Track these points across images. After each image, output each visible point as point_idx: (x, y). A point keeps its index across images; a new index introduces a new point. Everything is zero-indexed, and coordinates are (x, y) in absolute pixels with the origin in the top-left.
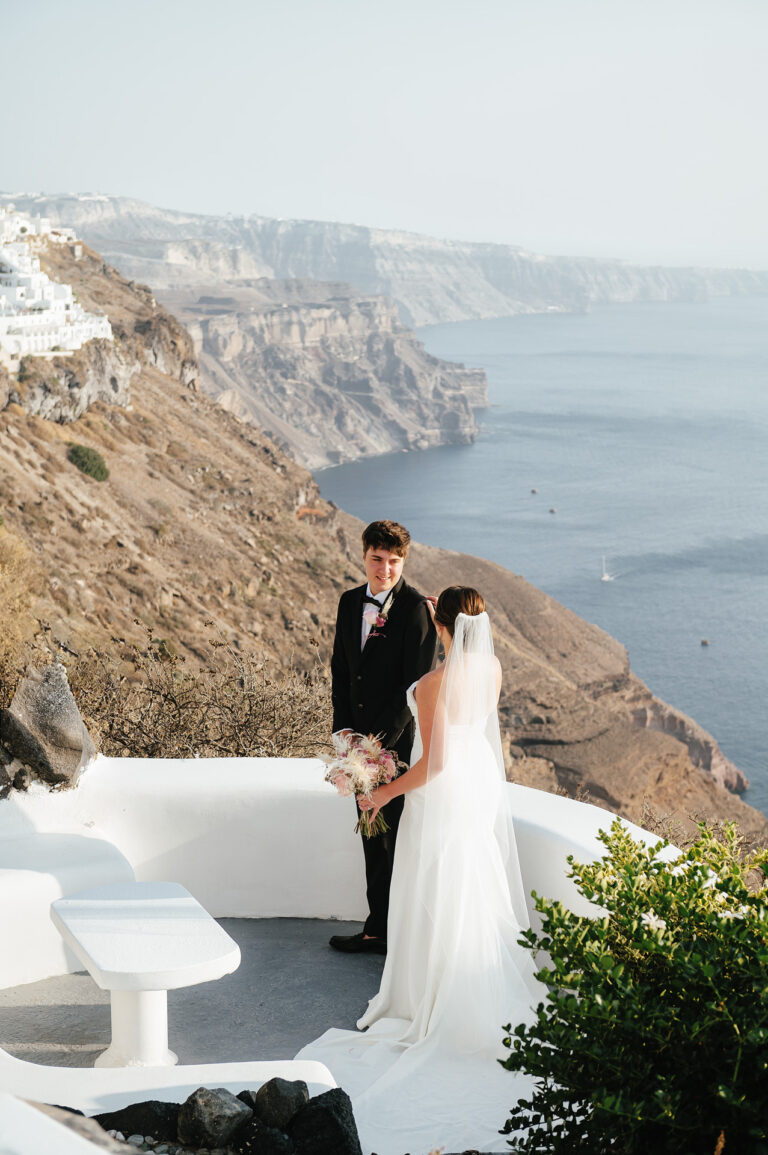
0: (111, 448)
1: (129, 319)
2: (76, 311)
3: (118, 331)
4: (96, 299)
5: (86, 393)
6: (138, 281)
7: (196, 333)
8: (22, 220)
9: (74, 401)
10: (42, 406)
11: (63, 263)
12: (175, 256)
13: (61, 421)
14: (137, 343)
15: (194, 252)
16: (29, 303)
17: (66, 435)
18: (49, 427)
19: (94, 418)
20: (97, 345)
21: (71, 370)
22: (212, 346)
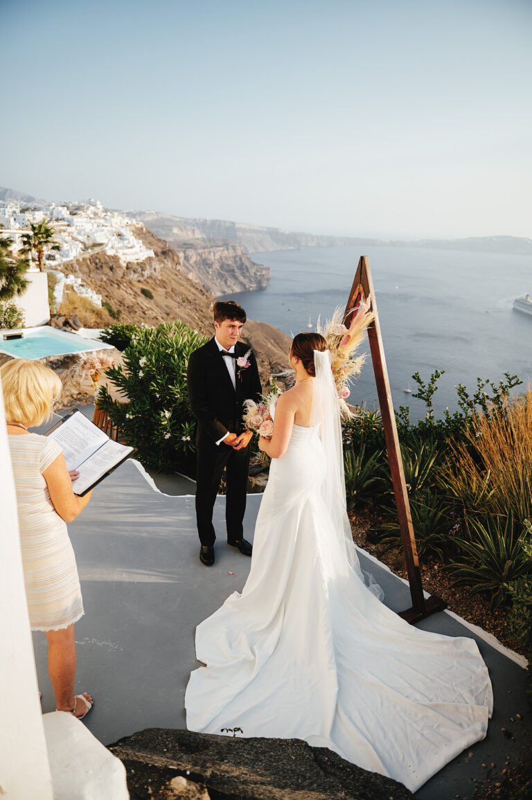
0: (154, 289)
1: (159, 250)
2: (144, 248)
3: (156, 254)
4: (149, 245)
5: (146, 273)
6: (162, 238)
7: (181, 255)
8: (127, 220)
9: (143, 275)
10: (133, 277)
11: (139, 233)
12: (175, 231)
13: (139, 281)
14: (162, 257)
15: (181, 229)
16: (129, 246)
17: (141, 286)
18: (136, 283)
19: (150, 281)
20: (150, 259)
21: (142, 266)
22: (186, 258)
